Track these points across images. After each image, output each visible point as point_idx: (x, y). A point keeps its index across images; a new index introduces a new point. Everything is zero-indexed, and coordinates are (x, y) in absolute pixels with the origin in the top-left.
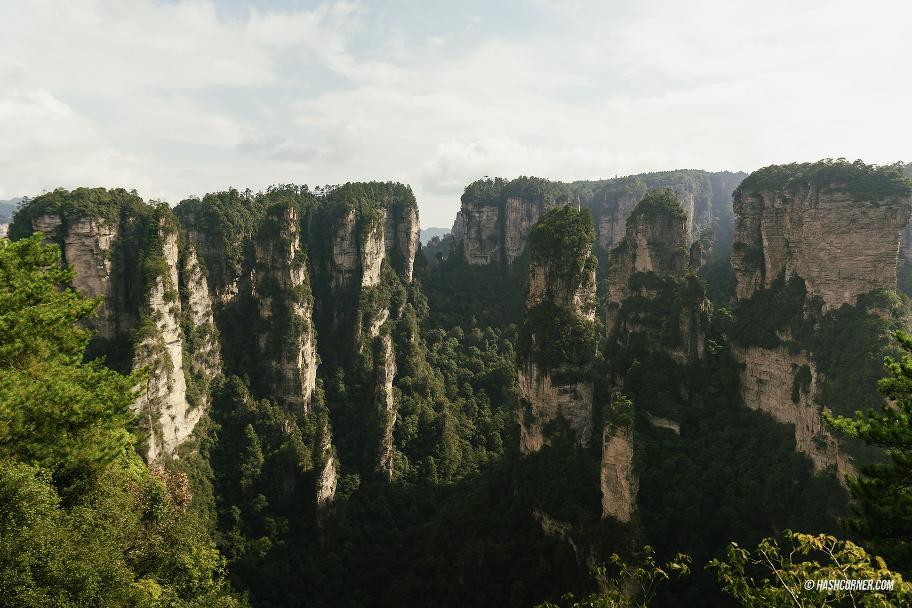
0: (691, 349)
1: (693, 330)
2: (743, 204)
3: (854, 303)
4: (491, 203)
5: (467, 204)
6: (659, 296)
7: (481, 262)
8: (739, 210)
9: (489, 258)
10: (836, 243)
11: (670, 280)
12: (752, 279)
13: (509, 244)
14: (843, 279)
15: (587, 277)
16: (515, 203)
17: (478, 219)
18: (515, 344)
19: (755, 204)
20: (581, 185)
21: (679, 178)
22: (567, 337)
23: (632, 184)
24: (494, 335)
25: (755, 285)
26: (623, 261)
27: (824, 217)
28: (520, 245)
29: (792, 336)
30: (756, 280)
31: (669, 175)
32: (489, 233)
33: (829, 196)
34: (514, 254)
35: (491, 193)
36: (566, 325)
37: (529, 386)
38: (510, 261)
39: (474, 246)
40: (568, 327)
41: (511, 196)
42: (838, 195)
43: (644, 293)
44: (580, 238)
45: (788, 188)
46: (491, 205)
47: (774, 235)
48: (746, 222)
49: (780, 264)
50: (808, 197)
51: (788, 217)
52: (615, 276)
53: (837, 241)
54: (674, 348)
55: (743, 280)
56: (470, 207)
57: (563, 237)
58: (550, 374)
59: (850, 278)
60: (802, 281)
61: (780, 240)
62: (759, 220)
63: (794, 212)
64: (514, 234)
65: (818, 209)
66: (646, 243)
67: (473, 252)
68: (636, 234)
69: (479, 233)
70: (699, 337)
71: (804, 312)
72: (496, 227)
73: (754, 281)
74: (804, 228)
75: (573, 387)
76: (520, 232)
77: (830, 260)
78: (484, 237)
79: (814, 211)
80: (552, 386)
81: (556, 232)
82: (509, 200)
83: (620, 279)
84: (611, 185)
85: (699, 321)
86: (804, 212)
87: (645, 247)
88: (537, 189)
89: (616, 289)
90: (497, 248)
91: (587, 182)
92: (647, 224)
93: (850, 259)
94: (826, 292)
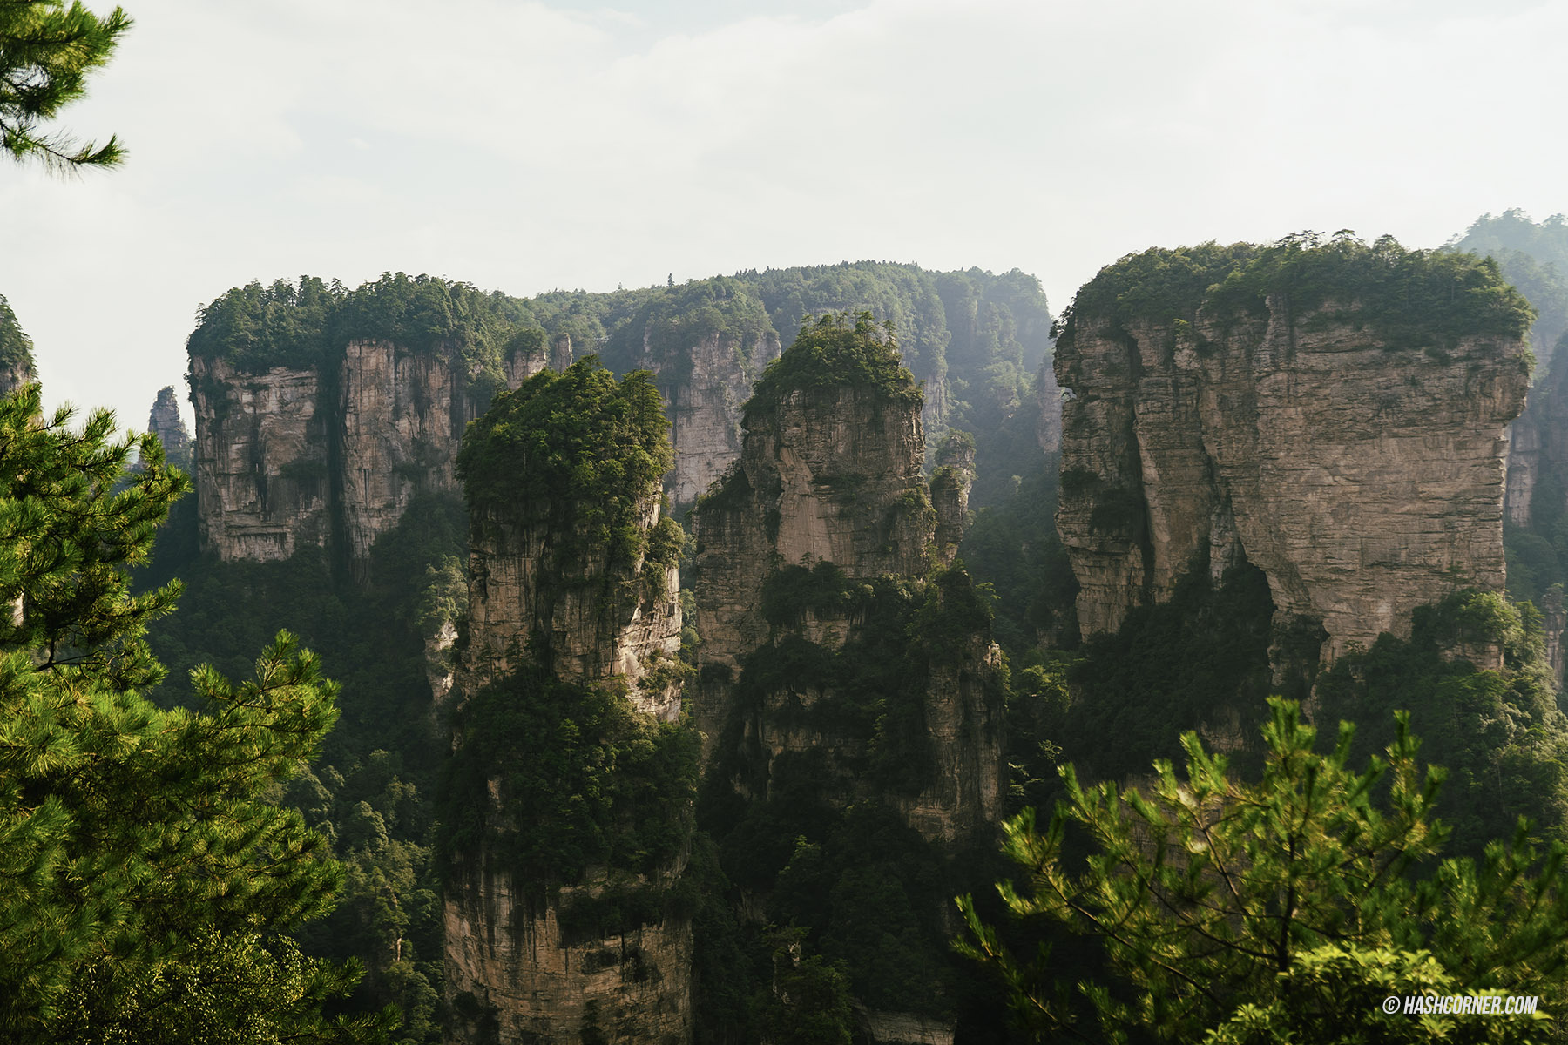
0: (963, 792)
1: (965, 734)
2: (1081, 358)
3: (1404, 632)
4: (292, 355)
5: (209, 362)
6: (856, 638)
7: (263, 550)
8: (1072, 376)
9: (290, 540)
10: (1347, 466)
11: (885, 589)
12: (1117, 574)
13: (359, 490)
14: (1372, 565)
15: (655, 588)
16: (375, 359)
17: (249, 410)
18: (392, 817)
19: (1116, 360)
20: (567, 305)
21: (855, 285)
22: (605, 779)
23: (724, 303)
24: (322, 791)
25: (1129, 593)
26: (739, 534)
27: (1311, 394)
28: (395, 491)
29: (1244, 735)
30: (1129, 578)
31: (826, 276)
32: (289, 457)
33: (1322, 335)
34: (375, 523)
35: (291, 325)
36: (599, 744)
37: (486, 949)
38: (363, 546)
39: (238, 500)
40: (605, 748)
41: (359, 337)
42: (1343, 333)
43: (815, 632)
44: (629, 465)
45: (1207, 313)
46: (293, 366)
47: (1172, 447)
48: (1092, 410)
49: (1193, 530)
50: (1268, 337)
51: (1212, 395)
52: (713, 580)
53: (1349, 460)
54: (914, 795)
55: (1093, 581)
56: (221, 373)
57: (576, 461)
58: (556, 906)
59: (1391, 564)
60: (1261, 576)
61: (1190, 463)
62: (1130, 404)
63: (1229, 382)
64: (375, 461)
65: (1294, 371)
66: (810, 477)
67: (237, 520)
68: (777, 450)
69: (255, 454)
70: (983, 755)
71: (1272, 665)
72: (311, 438)
73: (1124, 583)
74: (1260, 426)
75: (629, 941)
76: (391, 452)
77: (1333, 514)
78: (272, 471)
79: (1286, 376)
80: (563, 944)
81: (554, 446)
82: (354, 350)
83: (732, 589)
84: (662, 305)
85: (980, 707)
86: (1259, 379)
87: (807, 489)
88: (441, 313)
89: (719, 620)
90: (318, 504)
91: (581, 295)
92: (809, 420)
93: (1386, 511)
94: (1331, 606)
